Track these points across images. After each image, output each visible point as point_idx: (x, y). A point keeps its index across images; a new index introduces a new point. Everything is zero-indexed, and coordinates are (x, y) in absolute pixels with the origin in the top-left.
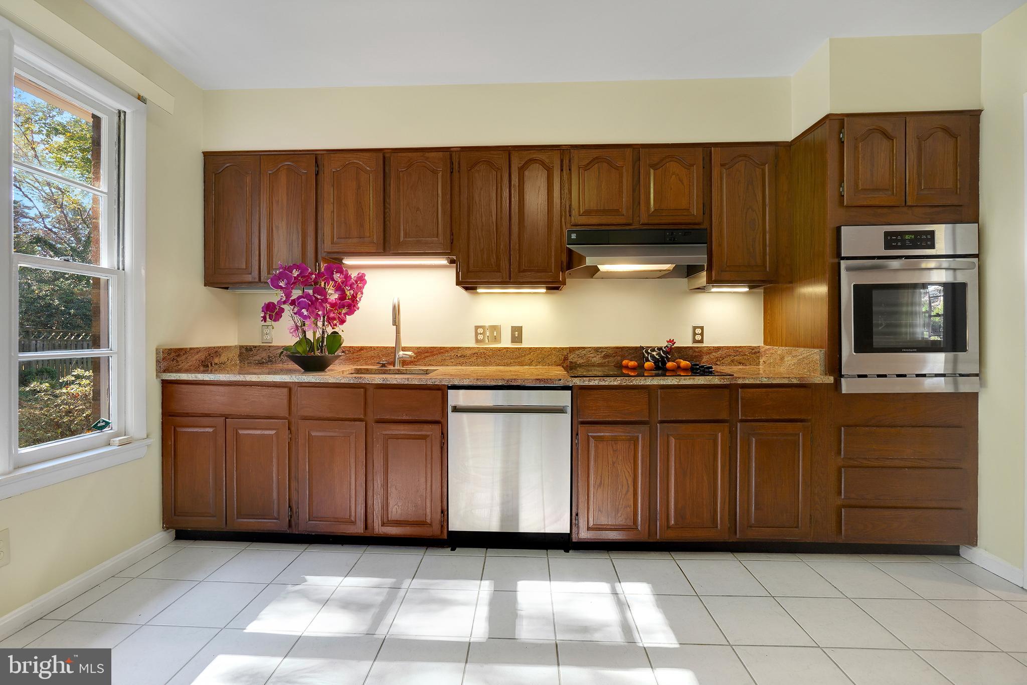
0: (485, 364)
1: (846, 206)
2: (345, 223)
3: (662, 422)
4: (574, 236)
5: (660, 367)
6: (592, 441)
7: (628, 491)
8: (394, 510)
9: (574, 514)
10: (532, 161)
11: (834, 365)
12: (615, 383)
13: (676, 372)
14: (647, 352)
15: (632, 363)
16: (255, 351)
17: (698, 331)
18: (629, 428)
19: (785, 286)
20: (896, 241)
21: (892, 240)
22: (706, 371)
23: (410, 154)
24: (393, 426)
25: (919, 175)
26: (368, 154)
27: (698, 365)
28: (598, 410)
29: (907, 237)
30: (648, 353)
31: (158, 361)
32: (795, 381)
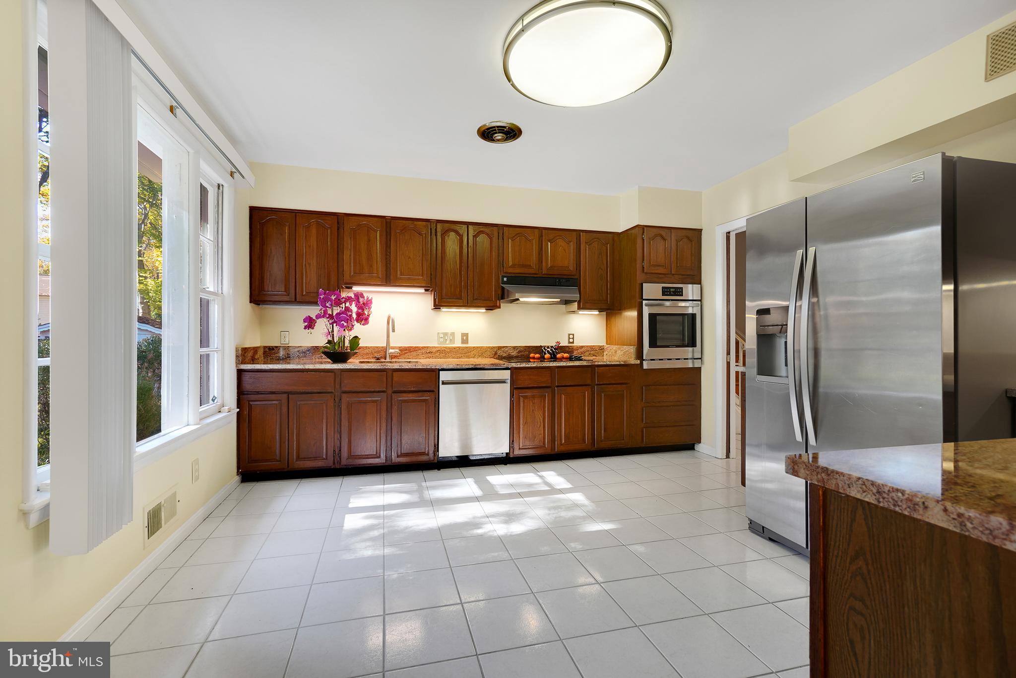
0: (445, 357)
1: (646, 273)
2: (360, 264)
3: (557, 386)
4: (505, 279)
5: (554, 358)
6: (522, 399)
7: (540, 426)
8: (405, 447)
9: (511, 441)
10: (481, 232)
11: (640, 354)
12: (534, 366)
13: (561, 359)
14: (544, 348)
15: (537, 356)
16: (276, 350)
17: (571, 337)
18: (541, 390)
19: (617, 311)
20: (667, 292)
21: (665, 291)
22: (579, 359)
23: (404, 222)
24: (404, 395)
25: (677, 258)
26: (376, 219)
27: (573, 356)
28: (525, 381)
29: (672, 290)
30: (545, 350)
31: (237, 356)
32: (622, 363)
